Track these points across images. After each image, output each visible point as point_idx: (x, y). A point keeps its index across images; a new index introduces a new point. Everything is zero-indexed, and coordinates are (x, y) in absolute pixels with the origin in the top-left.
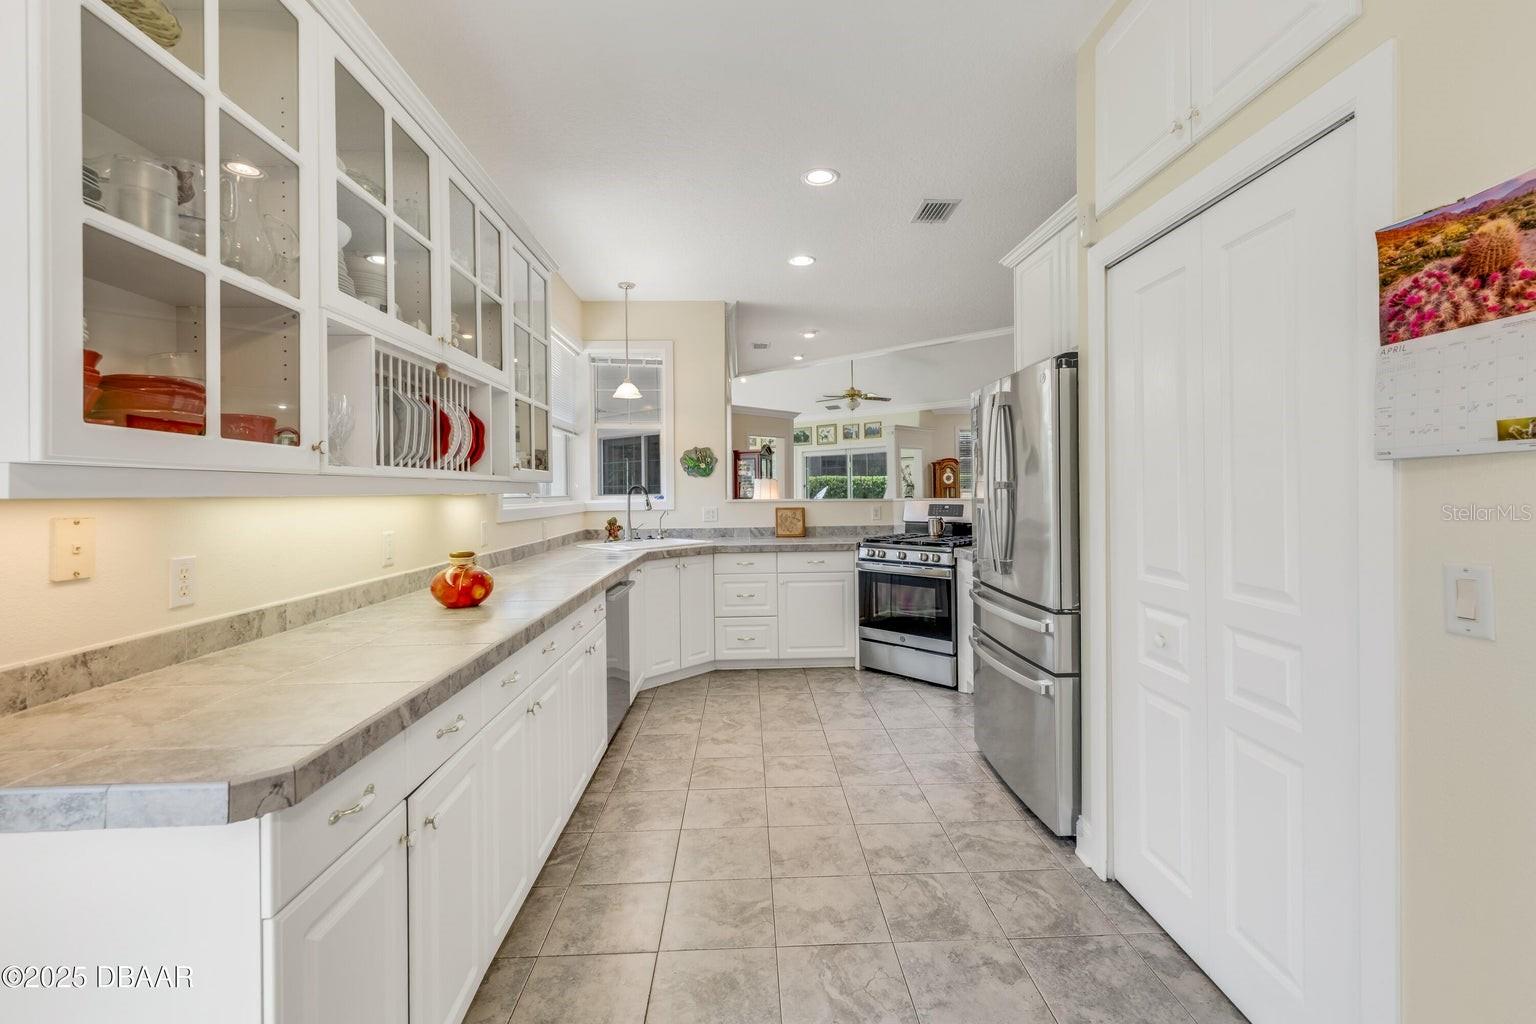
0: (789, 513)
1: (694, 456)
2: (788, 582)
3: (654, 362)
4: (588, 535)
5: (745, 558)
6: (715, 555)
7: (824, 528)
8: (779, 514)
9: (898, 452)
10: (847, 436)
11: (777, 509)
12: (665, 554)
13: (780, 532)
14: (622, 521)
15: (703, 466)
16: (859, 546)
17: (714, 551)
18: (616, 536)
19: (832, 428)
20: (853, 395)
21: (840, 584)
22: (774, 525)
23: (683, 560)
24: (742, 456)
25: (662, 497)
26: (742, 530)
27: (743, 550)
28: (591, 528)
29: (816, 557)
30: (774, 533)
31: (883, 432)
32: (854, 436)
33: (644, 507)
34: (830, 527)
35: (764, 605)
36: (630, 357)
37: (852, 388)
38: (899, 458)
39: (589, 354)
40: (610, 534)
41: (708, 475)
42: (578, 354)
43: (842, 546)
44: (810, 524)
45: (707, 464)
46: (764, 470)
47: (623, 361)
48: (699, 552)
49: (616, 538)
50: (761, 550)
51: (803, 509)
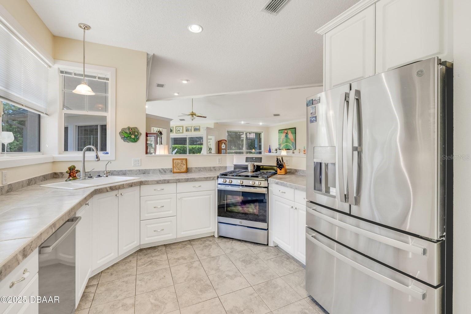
0: (179, 161)
1: (128, 131)
2: (183, 197)
3: (104, 79)
4: (55, 176)
5: (159, 187)
6: (142, 186)
7: (196, 168)
8: (174, 162)
9: (207, 137)
10: (187, 130)
11: (173, 159)
12: (108, 189)
13: (175, 170)
14: (79, 167)
15: (133, 137)
16: (218, 178)
17: (141, 183)
18: (75, 177)
19: (182, 128)
20: (193, 114)
21: (209, 196)
22: (172, 167)
23: (121, 191)
24: (149, 135)
25: (107, 153)
26: (154, 170)
27: (158, 182)
28: (58, 171)
29: (197, 184)
30: (172, 171)
31: (201, 129)
32: (190, 131)
33: (94, 158)
34: (199, 168)
35: (169, 211)
36: (85, 74)
37: (193, 112)
38: (207, 139)
39: (59, 69)
40: (70, 176)
41: (136, 141)
42: (50, 67)
43: (210, 177)
44: (189, 166)
45: (136, 136)
46: (159, 141)
47: (81, 75)
48: (131, 185)
49: (75, 178)
50: (168, 182)
51: (186, 159)
